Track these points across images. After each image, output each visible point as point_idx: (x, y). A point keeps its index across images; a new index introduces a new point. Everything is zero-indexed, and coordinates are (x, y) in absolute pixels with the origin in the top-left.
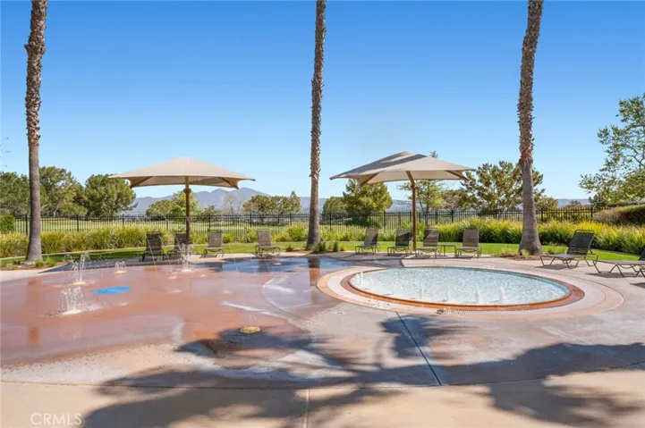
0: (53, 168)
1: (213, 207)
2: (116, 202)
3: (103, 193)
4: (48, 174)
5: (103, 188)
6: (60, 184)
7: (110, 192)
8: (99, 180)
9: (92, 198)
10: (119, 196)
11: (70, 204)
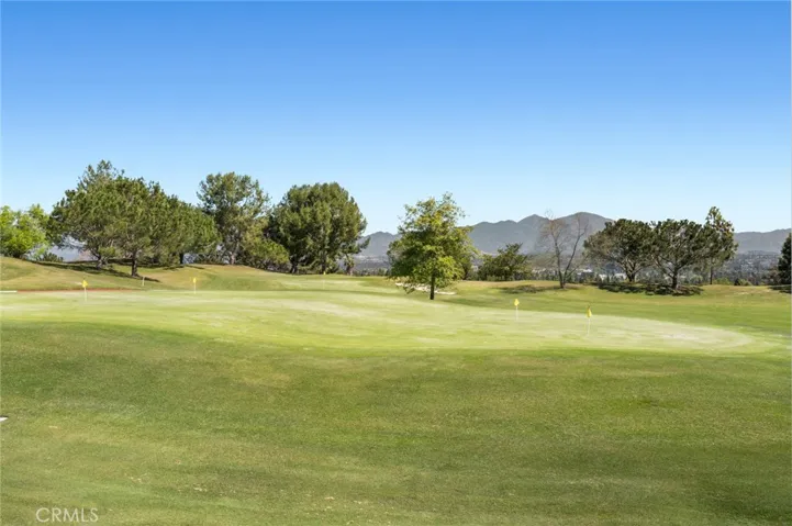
0: (230, 177)
1: (517, 247)
2: (332, 236)
3: (309, 219)
4: (223, 187)
5: (308, 209)
6: (241, 204)
7: (320, 217)
8: (304, 195)
9: (292, 227)
10: (336, 224)
11: (258, 240)
